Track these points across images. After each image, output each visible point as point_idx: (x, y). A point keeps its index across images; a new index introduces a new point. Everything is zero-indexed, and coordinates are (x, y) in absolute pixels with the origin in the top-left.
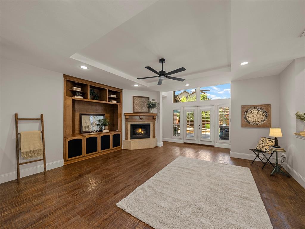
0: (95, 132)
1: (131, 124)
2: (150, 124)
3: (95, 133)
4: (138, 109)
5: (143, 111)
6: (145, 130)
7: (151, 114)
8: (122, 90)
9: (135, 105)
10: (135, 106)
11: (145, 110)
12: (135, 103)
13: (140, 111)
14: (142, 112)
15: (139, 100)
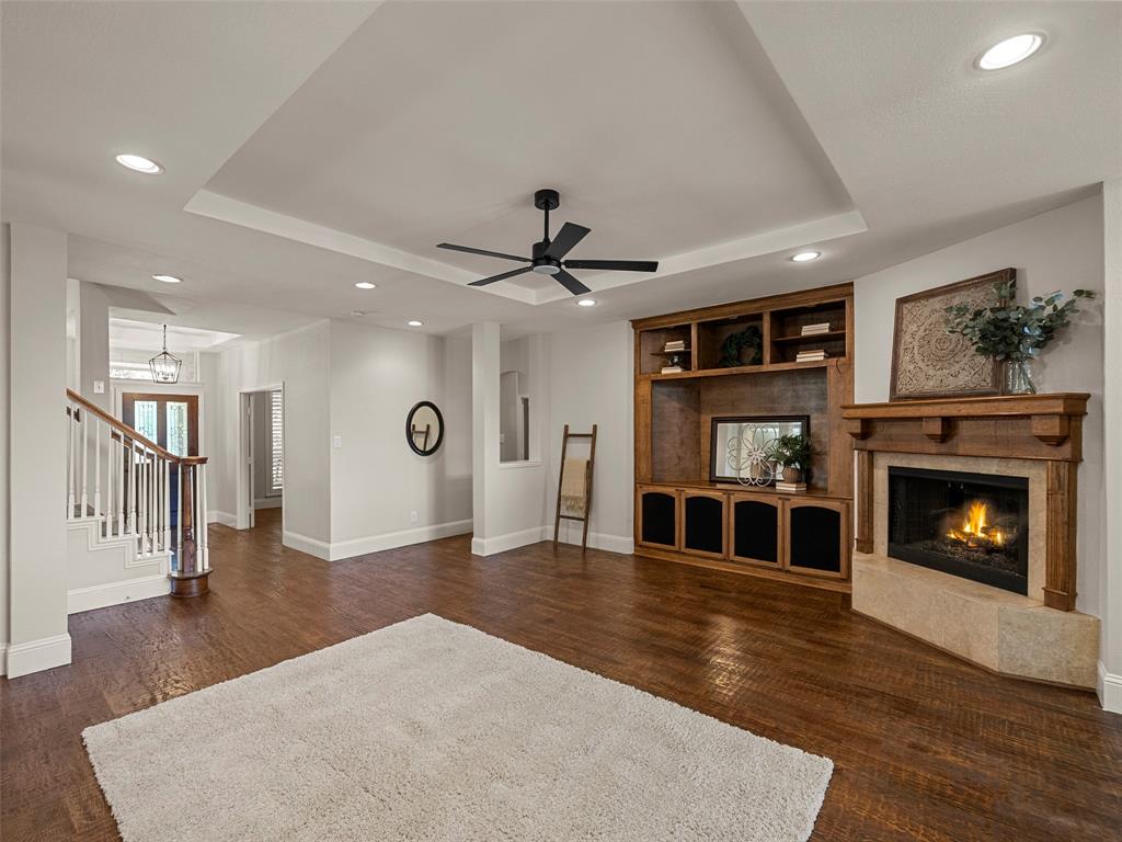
0: (756, 484)
1: (890, 468)
2: (1026, 480)
3: (756, 489)
4: (922, 376)
5: (953, 384)
6: (1011, 527)
7: (1022, 398)
8: (852, 284)
9: (902, 351)
10: (905, 359)
11: (970, 371)
12: (906, 338)
13: (929, 386)
14: (943, 390)
15: (934, 311)
